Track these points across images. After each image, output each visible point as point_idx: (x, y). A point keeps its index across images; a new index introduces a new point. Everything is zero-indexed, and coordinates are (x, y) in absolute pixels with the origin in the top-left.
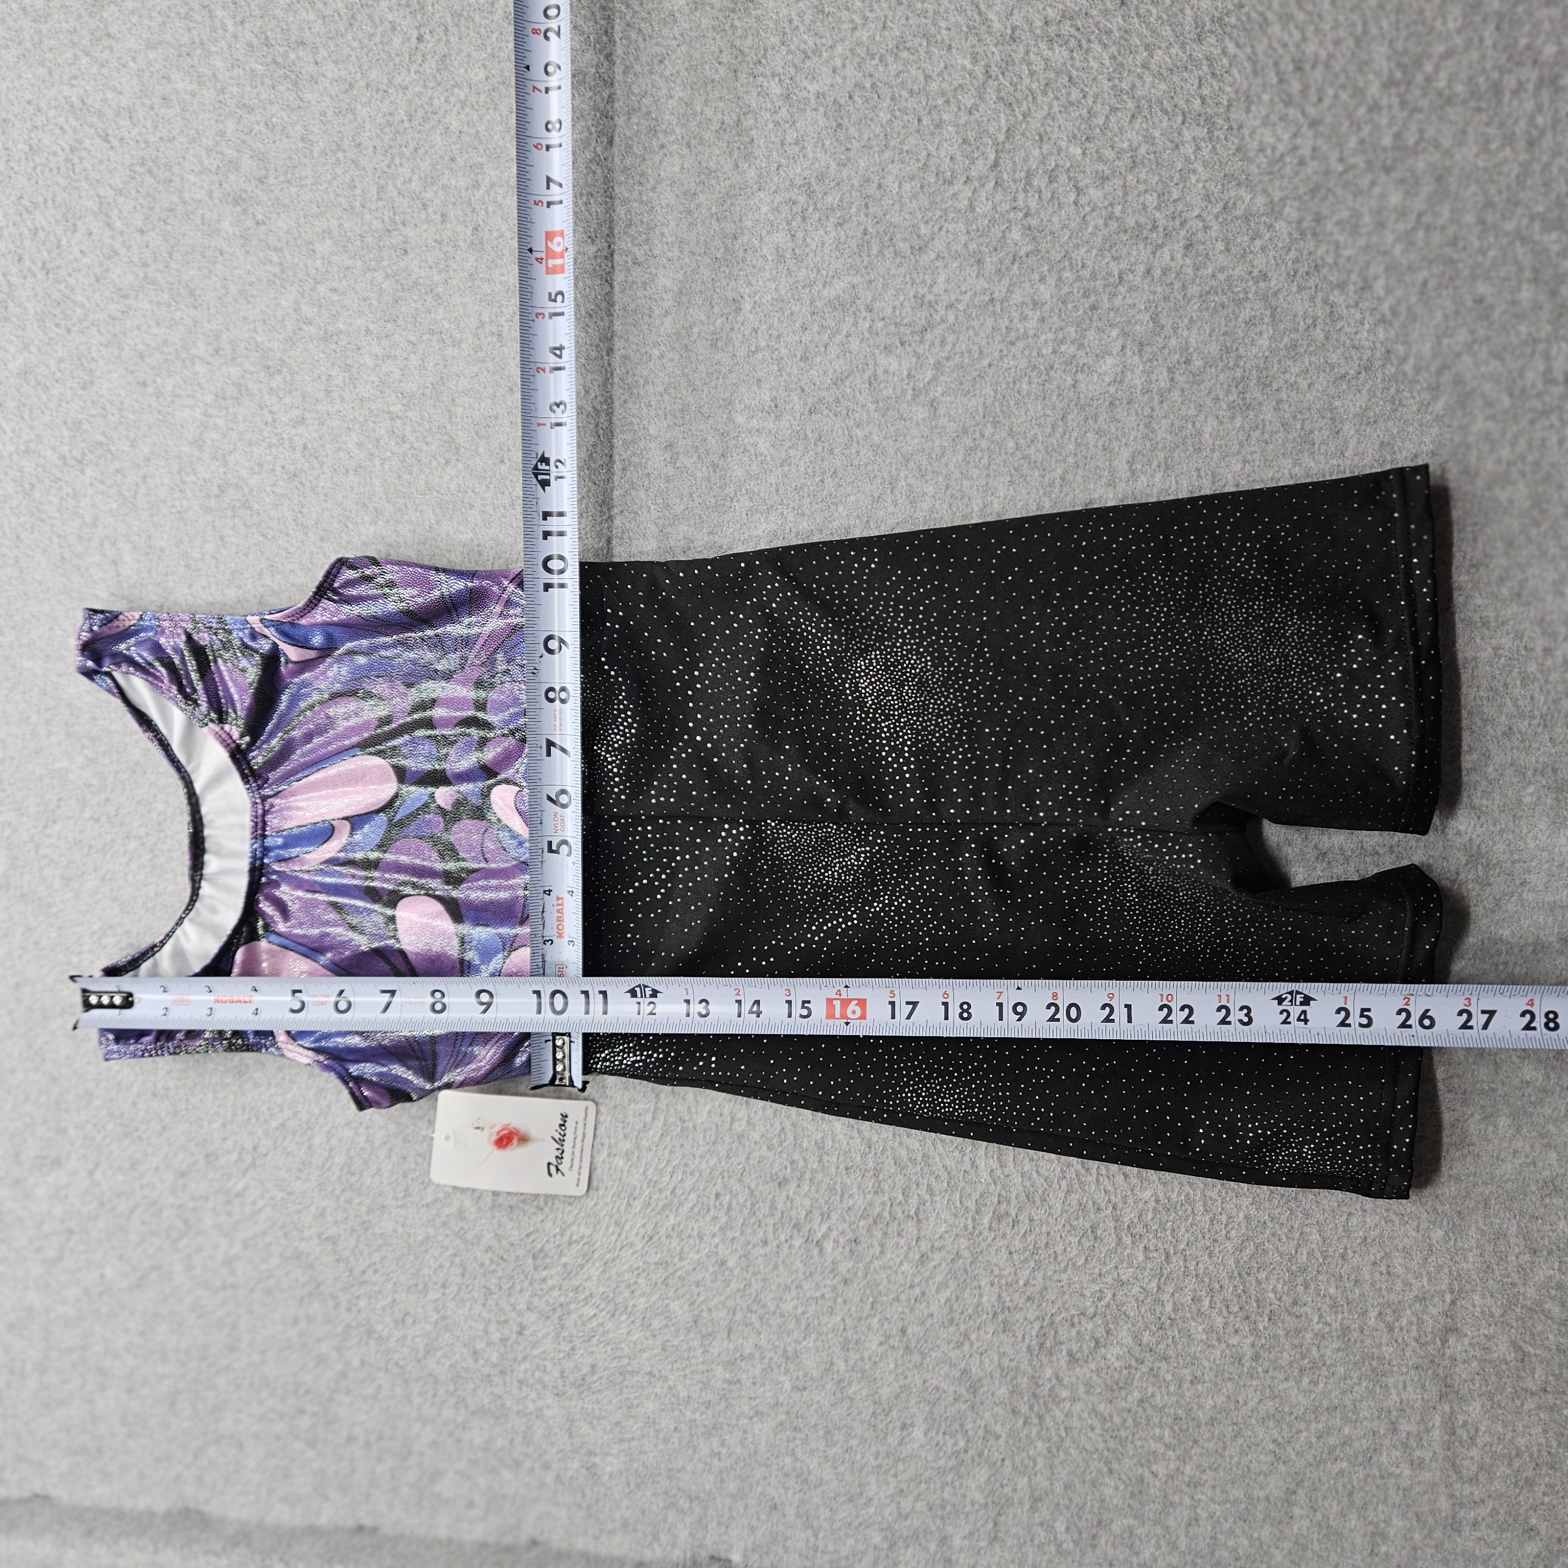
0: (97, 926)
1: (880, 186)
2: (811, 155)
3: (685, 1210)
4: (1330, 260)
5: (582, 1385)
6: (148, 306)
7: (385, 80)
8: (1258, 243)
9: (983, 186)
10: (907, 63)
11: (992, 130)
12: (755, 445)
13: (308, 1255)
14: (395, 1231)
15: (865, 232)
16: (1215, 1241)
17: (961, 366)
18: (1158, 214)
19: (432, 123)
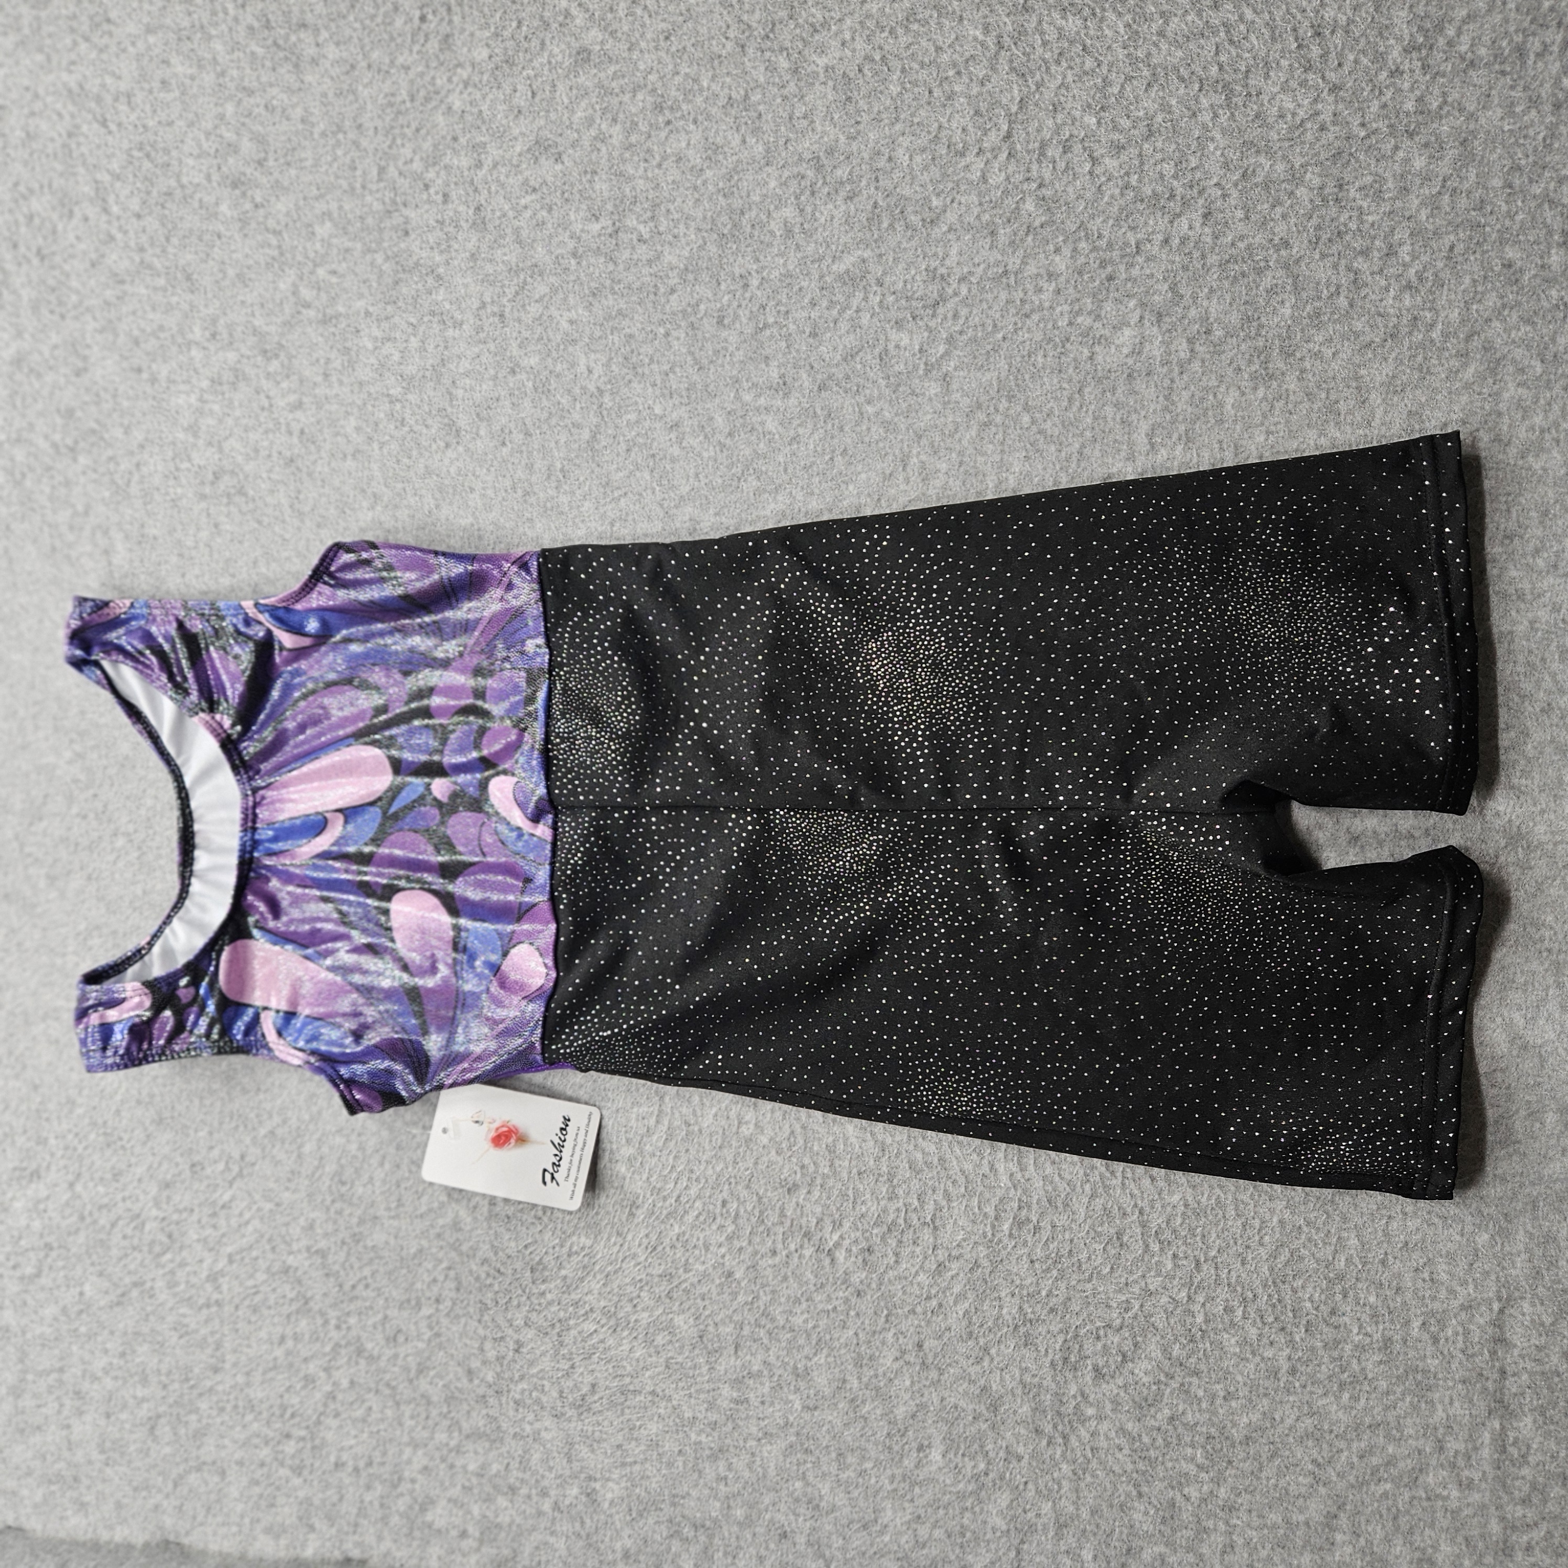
0: (82, 927)
1: (890, 159)
2: (819, 129)
3: (690, 1218)
4: (1353, 226)
5: (582, 1406)
6: (143, 291)
7: (387, 61)
8: (1279, 210)
9: (995, 157)
10: (917, 34)
11: (1004, 101)
12: (763, 423)
13: (297, 1269)
14: (387, 1243)
15: (875, 205)
16: (1248, 1247)
17: (974, 340)
18: (1175, 183)
19: (434, 103)
